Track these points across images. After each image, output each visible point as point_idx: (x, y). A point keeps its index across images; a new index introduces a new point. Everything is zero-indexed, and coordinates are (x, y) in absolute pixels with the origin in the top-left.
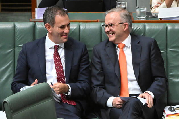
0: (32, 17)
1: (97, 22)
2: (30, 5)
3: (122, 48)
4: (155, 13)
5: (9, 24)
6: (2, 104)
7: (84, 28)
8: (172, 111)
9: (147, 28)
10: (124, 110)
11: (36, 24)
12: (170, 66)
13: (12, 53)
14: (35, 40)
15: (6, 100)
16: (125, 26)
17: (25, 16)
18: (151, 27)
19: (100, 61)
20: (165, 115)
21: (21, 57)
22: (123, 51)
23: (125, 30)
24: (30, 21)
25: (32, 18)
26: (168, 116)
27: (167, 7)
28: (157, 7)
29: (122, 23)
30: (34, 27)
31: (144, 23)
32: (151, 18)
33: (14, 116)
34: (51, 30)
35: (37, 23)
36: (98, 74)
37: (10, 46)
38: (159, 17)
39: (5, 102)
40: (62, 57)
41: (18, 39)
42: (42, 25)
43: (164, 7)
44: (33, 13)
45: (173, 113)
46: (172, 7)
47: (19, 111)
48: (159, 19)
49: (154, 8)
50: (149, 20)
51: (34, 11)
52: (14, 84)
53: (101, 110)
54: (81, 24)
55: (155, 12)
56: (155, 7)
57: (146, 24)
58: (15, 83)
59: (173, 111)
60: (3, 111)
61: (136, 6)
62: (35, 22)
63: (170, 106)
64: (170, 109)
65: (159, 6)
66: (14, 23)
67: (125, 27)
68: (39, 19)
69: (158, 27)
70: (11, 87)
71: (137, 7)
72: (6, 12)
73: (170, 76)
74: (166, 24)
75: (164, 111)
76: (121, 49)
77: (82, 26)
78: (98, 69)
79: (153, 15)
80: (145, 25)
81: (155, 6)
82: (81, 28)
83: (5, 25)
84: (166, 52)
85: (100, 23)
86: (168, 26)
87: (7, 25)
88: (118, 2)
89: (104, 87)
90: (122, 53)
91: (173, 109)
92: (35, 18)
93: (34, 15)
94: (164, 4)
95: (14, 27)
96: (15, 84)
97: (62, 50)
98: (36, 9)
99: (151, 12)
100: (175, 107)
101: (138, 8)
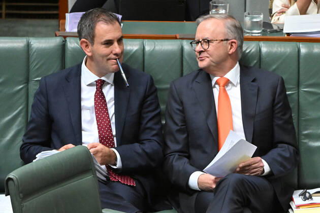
0: (60, 29)
1: (176, 38)
2: (57, 8)
3: (224, 86)
4: (278, 24)
5: (20, 41)
6: (5, 182)
7: (152, 49)
8: (306, 199)
9: (264, 50)
10: (217, 194)
11: (66, 41)
12: (303, 119)
13: (23, 92)
14: (64, 68)
15: (11, 175)
16: (232, 45)
17: (47, 26)
18: (271, 49)
19: (181, 108)
20: (293, 205)
21: (38, 100)
22: (225, 90)
23: (230, 53)
24: (56, 36)
25: (59, 31)
26: (298, 207)
27: (301, 14)
28: (283, 12)
29: (227, 40)
30: (63, 46)
31: (258, 42)
32: (271, 32)
33: (25, 204)
34: (90, 52)
35: (68, 39)
36: (178, 131)
37: (21, 79)
38: (285, 31)
39: (10, 179)
40: (110, 101)
41: (35, 66)
42: (77, 43)
43: (294, 14)
44: (61, 21)
45: (308, 202)
46: (308, 14)
47: (35, 196)
48: (286, 35)
49: (276, 16)
50: (268, 37)
51: (64, 18)
52: (25, 147)
53: (181, 195)
54: (146, 42)
55: (279, 22)
56: (279, 13)
57: (262, 44)
58: (26, 145)
59: (308, 199)
60: (6, 196)
61: (245, 11)
62: (65, 37)
63: (302, 190)
64: (303, 194)
65: (285, 12)
66: (28, 38)
67: (231, 48)
68: (72, 31)
69: (283, 50)
70: (19, 153)
71: (246, 14)
72: (14, 20)
73: (303, 137)
74: (298, 43)
75: (292, 200)
76: (222, 88)
77: (149, 46)
78: (177, 121)
79: (275, 28)
80: (260, 44)
81: (279, 11)
82: (147, 48)
83: (12, 42)
84: (297, 94)
85: (181, 40)
86: (302, 47)
87: (16, 42)
88: (212, 3)
89: (187, 155)
90: (223, 95)
91: (307, 195)
92: (65, 30)
93: (64, 24)
94: (295, 7)
95: (28, 45)
96: (27, 148)
97: (110, 88)
98: (67, 15)
99: (272, 22)
100: (312, 191)
101: (249, 14)
